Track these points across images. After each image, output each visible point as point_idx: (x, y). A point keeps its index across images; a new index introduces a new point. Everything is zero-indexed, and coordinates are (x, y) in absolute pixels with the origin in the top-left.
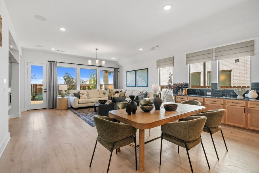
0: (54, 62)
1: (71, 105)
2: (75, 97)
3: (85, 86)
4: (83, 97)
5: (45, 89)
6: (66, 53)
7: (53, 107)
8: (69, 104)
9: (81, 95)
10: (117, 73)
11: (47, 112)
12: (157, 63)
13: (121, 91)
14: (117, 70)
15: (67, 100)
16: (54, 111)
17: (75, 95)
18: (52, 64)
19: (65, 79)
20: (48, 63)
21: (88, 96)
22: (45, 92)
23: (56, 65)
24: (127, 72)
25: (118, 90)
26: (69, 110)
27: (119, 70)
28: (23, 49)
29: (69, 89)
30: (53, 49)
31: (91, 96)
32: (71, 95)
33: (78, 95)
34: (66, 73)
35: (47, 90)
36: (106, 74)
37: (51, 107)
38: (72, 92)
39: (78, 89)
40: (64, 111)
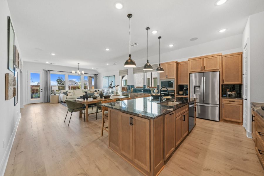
0: (48, 70)
1: (61, 100)
2: (64, 95)
3: (75, 87)
4: (70, 95)
5: (41, 89)
6: (56, 65)
7: (48, 101)
8: (60, 100)
9: (68, 93)
10: (97, 78)
11: (43, 105)
12: (120, 72)
13: (99, 90)
14: (97, 76)
15: (58, 97)
16: (49, 104)
17: (64, 93)
18: (46, 72)
19: (58, 82)
20: (44, 71)
21: (74, 94)
22: (41, 91)
23: (50, 72)
24: (103, 77)
25: (97, 90)
26: (59, 103)
27: (98, 76)
28: (24, 62)
29: (59, 89)
30: (47, 63)
31: (76, 94)
32: (61, 93)
33: (66, 94)
34: (58, 77)
35: (43, 90)
36: (90, 78)
37: (46, 102)
38: (62, 91)
39: (67, 89)
40: (56, 104)
